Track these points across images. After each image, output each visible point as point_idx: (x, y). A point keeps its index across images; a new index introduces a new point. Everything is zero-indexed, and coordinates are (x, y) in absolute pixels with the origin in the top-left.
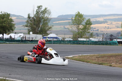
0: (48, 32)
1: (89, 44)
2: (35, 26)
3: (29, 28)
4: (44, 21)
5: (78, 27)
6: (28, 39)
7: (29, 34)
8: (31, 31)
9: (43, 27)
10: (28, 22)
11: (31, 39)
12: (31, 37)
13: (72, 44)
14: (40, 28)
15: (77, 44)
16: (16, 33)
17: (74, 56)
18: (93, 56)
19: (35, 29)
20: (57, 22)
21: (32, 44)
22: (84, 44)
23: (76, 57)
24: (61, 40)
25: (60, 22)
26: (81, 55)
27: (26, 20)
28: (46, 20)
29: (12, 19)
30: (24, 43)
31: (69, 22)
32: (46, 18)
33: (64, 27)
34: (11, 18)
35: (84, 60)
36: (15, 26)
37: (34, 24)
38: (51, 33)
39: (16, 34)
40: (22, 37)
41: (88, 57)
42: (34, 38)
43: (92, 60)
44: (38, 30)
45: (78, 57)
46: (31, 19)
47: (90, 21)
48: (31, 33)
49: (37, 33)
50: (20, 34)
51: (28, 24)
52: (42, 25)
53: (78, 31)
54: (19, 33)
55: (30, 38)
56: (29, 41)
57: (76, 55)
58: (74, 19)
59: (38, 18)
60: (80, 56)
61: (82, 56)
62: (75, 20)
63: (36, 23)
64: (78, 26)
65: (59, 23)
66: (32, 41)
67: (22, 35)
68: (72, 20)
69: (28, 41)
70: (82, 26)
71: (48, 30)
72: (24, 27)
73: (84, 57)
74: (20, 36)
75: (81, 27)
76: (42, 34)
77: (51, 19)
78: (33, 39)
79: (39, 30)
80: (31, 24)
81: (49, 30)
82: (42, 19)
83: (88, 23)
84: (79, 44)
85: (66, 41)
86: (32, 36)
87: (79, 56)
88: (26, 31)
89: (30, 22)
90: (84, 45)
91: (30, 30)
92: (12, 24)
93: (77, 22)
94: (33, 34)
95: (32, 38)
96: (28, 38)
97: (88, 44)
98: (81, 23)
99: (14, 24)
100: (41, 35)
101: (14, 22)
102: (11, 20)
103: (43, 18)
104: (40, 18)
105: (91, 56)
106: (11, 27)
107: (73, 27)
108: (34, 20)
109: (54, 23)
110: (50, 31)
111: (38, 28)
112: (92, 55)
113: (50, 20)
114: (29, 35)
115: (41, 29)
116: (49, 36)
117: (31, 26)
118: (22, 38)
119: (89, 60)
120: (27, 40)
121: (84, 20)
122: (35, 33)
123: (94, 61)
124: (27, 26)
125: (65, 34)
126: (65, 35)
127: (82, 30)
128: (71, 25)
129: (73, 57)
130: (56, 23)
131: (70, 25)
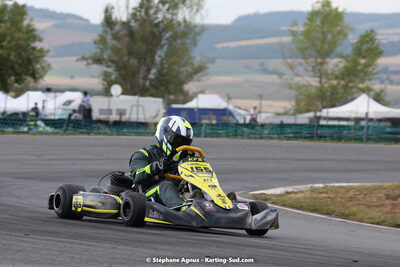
0: (190, 87)
1: (364, 137)
2: (133, 61)
3: (110, 70)
4: (174, 37)
5: (322, 64)
6: (103, 117)
7: (107, 93)
8: (115, 82)
9: (166, 66)
10: (102, 41)
11: (114, 117)
12: (114, 107)
13: (289, 138)
14: (153, 71)
15: (311, 138)
16: (49, 90)
17: (290, 189)
18: (374, 189)
19: (134, 74)
20: (233, 44)
21: (111, 135)
22: (339, 139)
23: (300, 195)
24: (241, 121)
25: (243, 43)
26: (321, 185)
27: (95, 36)
28: (184, 35)
29: (34, 30)
30: (83, 133)
31: (282, 45)
32: (182, 28)
33: (262, 65)
34: (29, 25)
35: (332, 208)
36: (49, 59)
37: (131, 54)
38: (202, 92)
39: (51, 94)
40: (75, 105)
41: (351, 193)
42: (128, 112)
43: (369, 206)
44: (145, 78)
45: (308, 194)
46: (117, 28)
47: (373, 40)
48: (116, 89)
49: (143, 92)
50: (68, 95)
51: (102, 52)
52: (163, 54)
53: (320, 82)
54: (62, 91)
55: (109, 112)
56: (106, 123)
57: (301, 187)
58: (302, 29)
59: (147, 25)
60: (317, 189)
61: (326, 190)
62: (306, 34)
63: (141, 47)
64: (319, 60)
65: (241, 47)
66: (119, 125)
67: (77, 98)
68: (294, 34)
69: (102, 126)
70: (335, 61)
71: (190, 77)
72: (88, 64)
73: (332, 196)
74: (69, 102)
75: (336, 66)
76: (163, 97)
77: (204, 28)
78: (125, 118)
79: (151, 76)
80: (116, 51)
81: (195, 77)
82: (166, 29)
83: (364, 47)
84: (320, 137)
85: (263, 125)
86: (120, 103)
87: (313, 190)
88: (96, 83)
89: (110, 41)
90: (340, 145)
91: (113, 77)
92: (34, 49)
93: (319, 43)
94: (123, 93)
95: (121, 113)
96: (102, 111)
97: (359, 139)
98: (332, 51)
99: (41, 50)
100: (160, 100)
101: (40, 40)
102: (31, 34)
103: (169, 25)
104: (157, 25)
105: (366, 189)
106: (29, 61)
107: (301, 64)
108: (131, 33)
109: (219, 46)
110: (199, 80)
111: (148, 71)
112: (369, 184)
113: (199, 34)
114: (106, 99)
115: (160, 73)
116: (192, 104)
117: (116, 58)
118: (74, 111)
119: (355, 209)
120: (99, 121)
121: (346, 35)
122: (132, 89)
123: (375, 213)
124: (98, 61)
125: (261, 97)
126: (263, 102)
127: (337, 78)
128: (290, 57)
129: (288, 193)
130: (228, 48)
131: (284, 58)
